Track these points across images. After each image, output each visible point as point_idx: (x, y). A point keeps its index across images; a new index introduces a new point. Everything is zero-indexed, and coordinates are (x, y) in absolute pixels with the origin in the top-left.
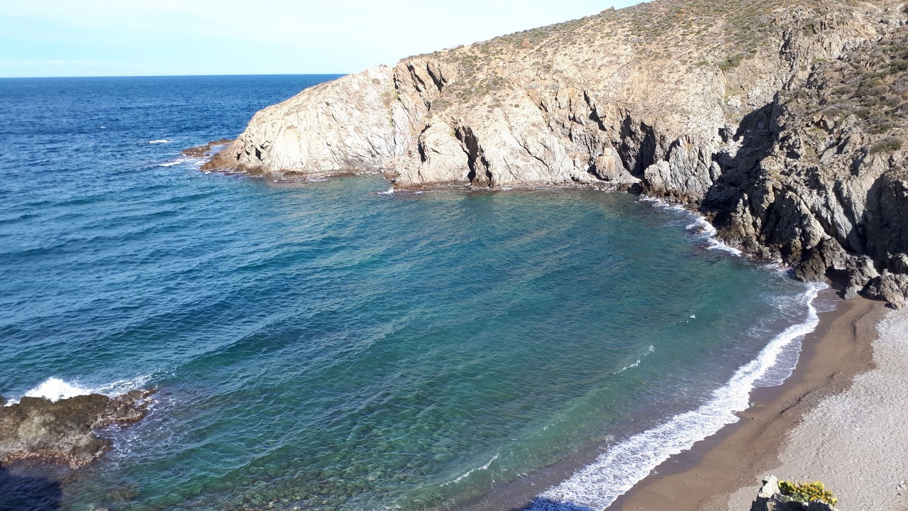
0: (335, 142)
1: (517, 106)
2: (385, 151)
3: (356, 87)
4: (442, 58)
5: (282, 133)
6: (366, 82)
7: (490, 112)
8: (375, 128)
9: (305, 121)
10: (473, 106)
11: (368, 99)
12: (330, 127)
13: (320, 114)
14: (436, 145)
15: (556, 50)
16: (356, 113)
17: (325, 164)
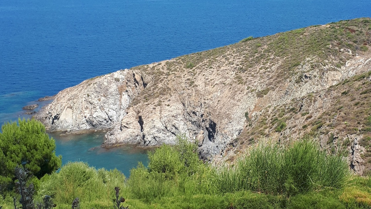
0: (88, 116)
1: (168, 105)
2: (115, 118)
3: (106, 84)
4: (147, 72)
5: (65, 110)
6: (112, 80)
7: (154, 109)
8: (112, 106)
9: (76, 104)
10: (148, 104)
11: (111, 90)
12: (87, 108)
13: (83, 101)
14: (127, 124)
15: (201, 71)
16: (103, 98)
17: (83, 126)
